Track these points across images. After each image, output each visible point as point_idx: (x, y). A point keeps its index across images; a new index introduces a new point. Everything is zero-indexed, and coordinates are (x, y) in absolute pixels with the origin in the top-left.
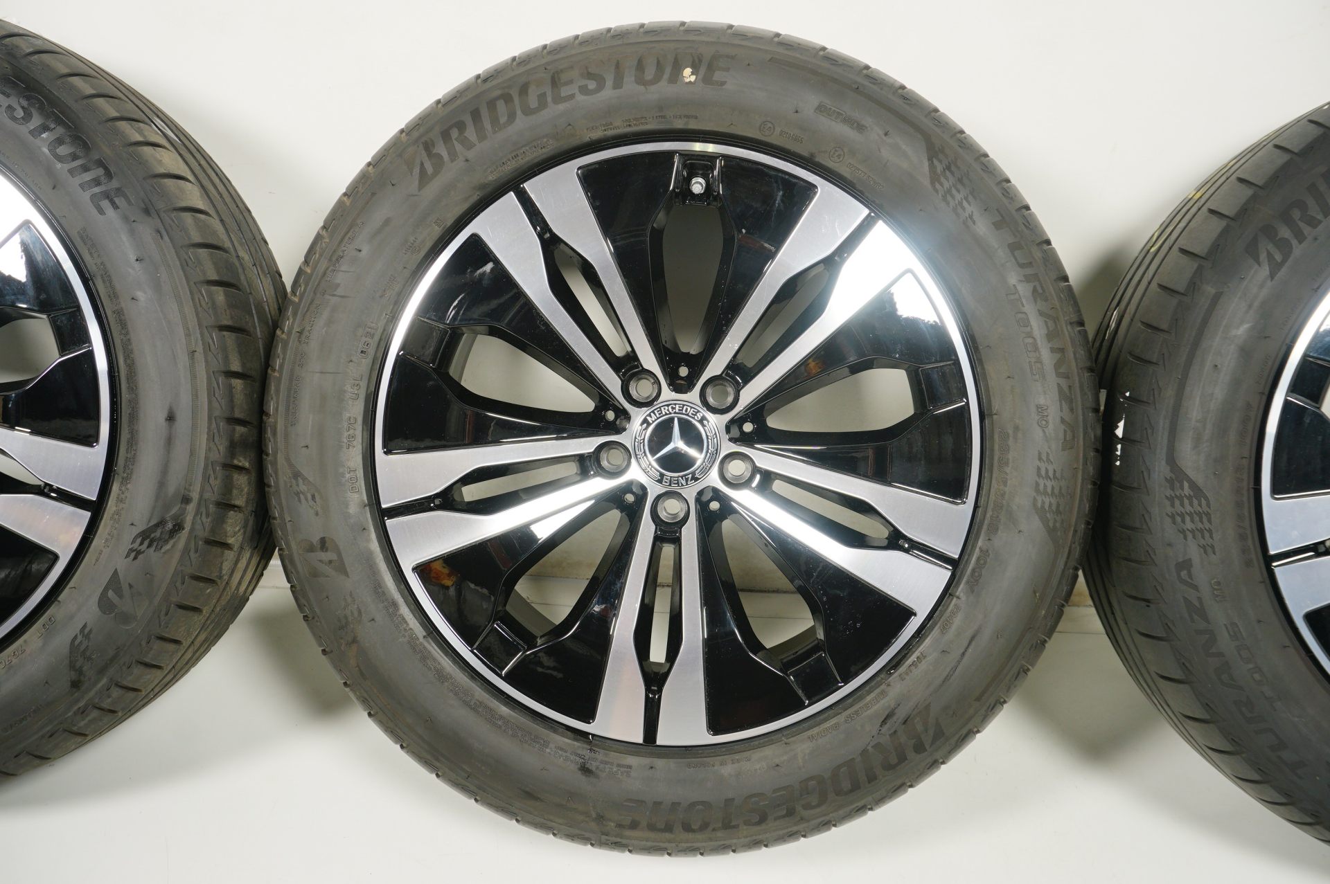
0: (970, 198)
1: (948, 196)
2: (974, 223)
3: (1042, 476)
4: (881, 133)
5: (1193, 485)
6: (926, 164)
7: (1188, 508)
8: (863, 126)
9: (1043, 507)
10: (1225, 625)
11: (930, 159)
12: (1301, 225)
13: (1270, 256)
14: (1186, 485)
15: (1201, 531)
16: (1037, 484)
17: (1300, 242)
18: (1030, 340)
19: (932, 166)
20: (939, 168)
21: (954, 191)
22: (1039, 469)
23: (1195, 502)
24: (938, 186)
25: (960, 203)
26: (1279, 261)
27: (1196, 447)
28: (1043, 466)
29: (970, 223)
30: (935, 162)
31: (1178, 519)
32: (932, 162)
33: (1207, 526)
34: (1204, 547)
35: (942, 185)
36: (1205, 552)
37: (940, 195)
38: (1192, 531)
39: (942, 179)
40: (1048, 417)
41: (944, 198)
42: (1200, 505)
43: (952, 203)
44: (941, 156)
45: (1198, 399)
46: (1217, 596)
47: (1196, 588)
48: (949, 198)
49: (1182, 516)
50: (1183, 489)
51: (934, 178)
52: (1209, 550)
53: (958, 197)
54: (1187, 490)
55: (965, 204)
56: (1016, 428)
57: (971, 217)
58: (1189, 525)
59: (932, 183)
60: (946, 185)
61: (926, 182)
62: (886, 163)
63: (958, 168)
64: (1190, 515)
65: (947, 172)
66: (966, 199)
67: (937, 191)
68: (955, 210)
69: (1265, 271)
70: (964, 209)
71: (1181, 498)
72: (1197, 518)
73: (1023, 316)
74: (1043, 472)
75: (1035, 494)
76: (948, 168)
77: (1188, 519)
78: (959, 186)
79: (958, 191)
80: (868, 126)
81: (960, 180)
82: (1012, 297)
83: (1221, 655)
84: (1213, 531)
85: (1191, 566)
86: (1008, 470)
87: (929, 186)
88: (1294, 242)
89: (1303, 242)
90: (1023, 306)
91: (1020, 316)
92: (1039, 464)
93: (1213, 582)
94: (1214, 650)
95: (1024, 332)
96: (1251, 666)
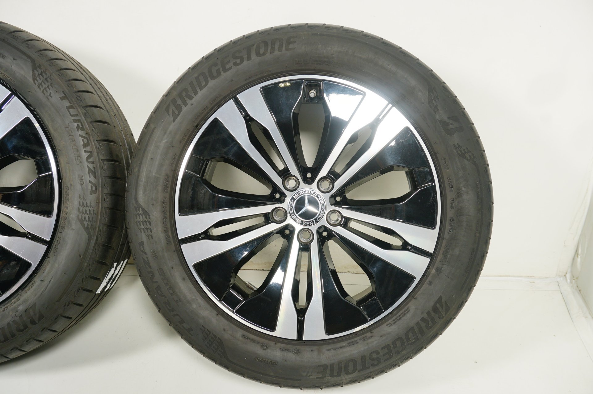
0: (50, 87)
1: (40, 86)
2: (51, 97)
3: (81, 206)
4: (12, 59)
5: (143, 210)
6: (31, 72)
7: (142, 219)
8: (5, 56)
9: (81, 219)
10: (157, 269)
11: (33, 70)
12: (186, 98)
13: (173, 111)
14: (141, 209)
15: (147, 229)
16: (79, 209)
17: (185, 106)
18: (75, 147)
19: (34, 74)
20: (37, 74)
21: (43, 84)
22: (80, 202)
23: (144, 216)
24: (36, 82)
25: (45, 89)
26: (177, 114)
27: (144, 193)
28: (81, 201)
29: (49, 97)
30: (35, 71)
31: (138, 224)
32: (34, 72)
33: (149, 226)
34: (148, 236)
35: (38, 81)
36: (149, 238)
37: (37, 85)
38: (143, 229)
39: (38, 79)
40: (83, 180)
41: (39, 87)
42: (146, 218)
43: (42, 89)
44: (38, 69)
45: (145, 172)
46: (154, 257)
47: (145, 253)
48: (40, 87)
49: (139, 222)
50: (139, 211)
51: (34, 79)
52: (150, 237)
53: (44, 86)
54: (141, 212)
55: (47, 89)
56: (71, 185)
57: (50, 95)
58: (142, 227)
59: (34, 81)
60: (40, 81)
61: (31, 80)
62: (15, 72)
63: (46, 74)
64: (142, 222)
65: (40, 76)
66: (48, 87)
67: (35, 84)
68: (43, 92)
69: (171, 118)
70: (47, 91)
71: (139, 215)
72: (145, 223)
73: (72, 137)
74: (81, 204)
75: (78, 213)
76: (41, 74)
77: (142, 224)
78: (46, 82)
79: (45, 84)
80: (6, 56)
81: (46, 79)
82: (67, 129)
83: (156, 282)
84: (152, 229)
85: (143, 244)
86: (68, 202)
87: (32, 82)
88: (183, 106)
89: (186, 106)
90: (72, 133)
91: (71, 137)
92: (80, 200)
93: (152, 251)
94: (154, 280)
95: (72, 144)
96: (168, 287)
